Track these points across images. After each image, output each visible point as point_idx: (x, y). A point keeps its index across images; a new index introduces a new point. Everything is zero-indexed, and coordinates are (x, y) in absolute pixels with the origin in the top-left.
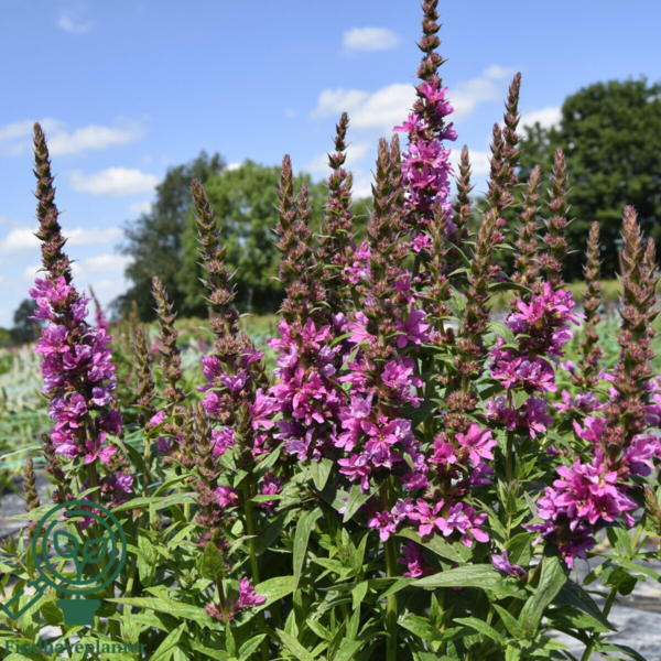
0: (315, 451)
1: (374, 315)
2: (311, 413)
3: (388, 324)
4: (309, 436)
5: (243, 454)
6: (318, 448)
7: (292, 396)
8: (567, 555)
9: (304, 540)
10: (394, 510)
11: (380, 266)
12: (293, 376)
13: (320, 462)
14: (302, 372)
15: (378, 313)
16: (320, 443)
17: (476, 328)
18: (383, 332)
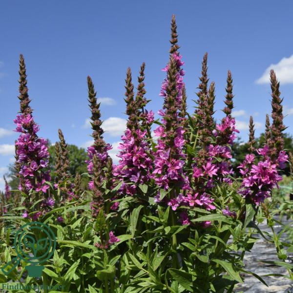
0: (141, 180)
1: (170, 119)
2: (140, 164)
3: (175, 123)
4: (138, 175)
5: (109, 182)
6: (142, 179)
7: (132, 158)
8: (256, 202)
9: (136, 217)
10: (178, 198)
11: (172, 100)
12: (133, 149)
13: (143, 185)
14: (136, 148)
15: (171, 118)
16: (143, 177)
17: (209, 124)
18: (173, 126)
